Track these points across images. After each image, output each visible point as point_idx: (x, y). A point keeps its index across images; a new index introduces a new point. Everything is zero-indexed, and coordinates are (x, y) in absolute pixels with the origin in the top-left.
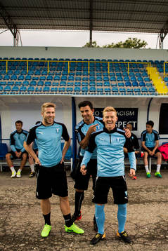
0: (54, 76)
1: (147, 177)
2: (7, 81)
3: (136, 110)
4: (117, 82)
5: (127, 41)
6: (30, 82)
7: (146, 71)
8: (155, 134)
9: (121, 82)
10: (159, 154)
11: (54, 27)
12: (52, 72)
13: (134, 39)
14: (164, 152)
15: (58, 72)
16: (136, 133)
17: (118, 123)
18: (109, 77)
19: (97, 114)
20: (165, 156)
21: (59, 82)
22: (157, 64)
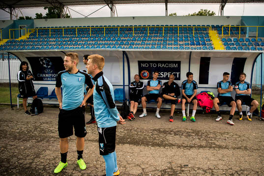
0: (137, 38)
1: (183, 120)
2: (104, 42)
3: (179, 63)
4: (184, 42)
5: (199, 12)
6: (119, 42)
7: (207, 34)
8: (193, 83)
9: (187, 42)
10: (196, 101)
11: (139, 1)
12: (136, 35)
13: (205, 10)
14: (200, 100)
15: (141, 35)
16: (180, 83)
17: (163, 74)
18: (178, 38)
19: (147, 65)
20: (200, 103)
21: (140, 42)
22: (217, 28)
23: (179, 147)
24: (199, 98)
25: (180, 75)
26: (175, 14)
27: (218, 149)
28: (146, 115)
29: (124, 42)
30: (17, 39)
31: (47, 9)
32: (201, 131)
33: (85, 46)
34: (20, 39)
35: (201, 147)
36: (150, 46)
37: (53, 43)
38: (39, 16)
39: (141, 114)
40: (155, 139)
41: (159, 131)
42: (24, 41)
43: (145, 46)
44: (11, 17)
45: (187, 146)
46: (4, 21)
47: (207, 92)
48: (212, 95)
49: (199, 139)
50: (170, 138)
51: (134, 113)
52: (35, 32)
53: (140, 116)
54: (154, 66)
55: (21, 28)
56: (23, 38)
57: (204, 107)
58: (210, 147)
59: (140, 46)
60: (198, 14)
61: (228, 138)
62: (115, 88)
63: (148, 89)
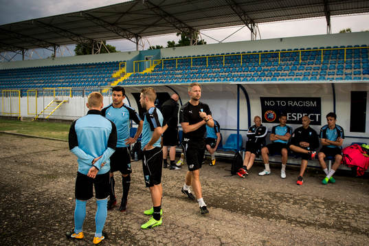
2: (239, 73)
3: (318, 100)
4: (353, 70)
6: (259, 73)
9: (358, 70)
11: (289, 17)
12: (283, 63)
14: (347, 156)
15: (290, 63)
16: (318, 128)
17: (296, 116)
18: (345, 65)
19: (272, 103)
20: (348, 160)
21: (288, 72)
23: (290, 221)
24: (346, 153)
25: (320, 117)
26: (349, 30)
27: (349, 233)
28: (269, 173)
29: (266, 73)
30: (141, 73)
31: (180, 36)
32: (337, 202)
33: (216, 79)
34: (144, 72)
35: (324, 226)
36: (301, 77)
37: (180, 76)
38: (171, 45)
39: (262, 171)
40: (262, 206)
41: (274, 195)
42: (148, 75)
43: (295, 77)
44: (137, 48)
45: (303, 222)
46: (129, 53)
47: (361, 144)
48: (368, 150)
49: (328, 214)
50: (284, 208)
51: (248, 168)
52: (161, 63)
53: (260, 174)
54: (283, 104)
55: (147, 59)
56: (148, 71)
57: (354, 167)
58: (339, 229)
59: (287, 77)
62: (229, 133)
63: (272, 138)
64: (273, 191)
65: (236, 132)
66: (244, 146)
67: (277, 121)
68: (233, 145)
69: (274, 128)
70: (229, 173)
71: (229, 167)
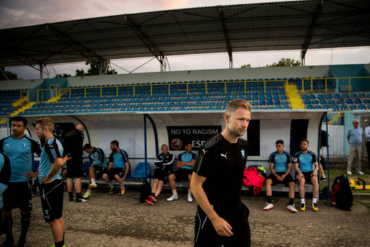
0: (191, 98)
2: (149, 103)
3: (219, 128)
4: (252, 101)
5: (280, 62)
6: (169, 103)
7: (283, 89)
9: (256, 101)
11: (195, 51)
12: (190, 94)
13: (287, 60)
15: (197, 94)
17: (200, 143)
18: (245, 96)
19: (178, 132)
20: (245, 182)
21: (195, 103)
22: (296, 82)
26: (249, 66)
28: (176, 198)
29: (175, 103)
30: (46, 102)
31: (89, 65)
33: (126, 109)
34: (49, 101)
36: (207, 108)
37: (89, 106)
38: (80, 73)
39: (170, 197)
40: (169, 231)
42: (54, 104)
43: (202, 107)
44: (41, 75)
46: (32, 81)
47: (257, 166)
48: (263, 171)
52: (68, 93)
53: (168, 200)
54: (188, 132)
55: (52, 88)
56: (53, 100)
57: (251, 187)
59: (195, 107)
60: (278, 65)
61: (269, 230)
62: (138, 162)
63: (179, 165)
64: (180, 215)
65: (143, 161)
66: (153, 174)
67: (183, 149)
68: (141, 173)
69: (180, 155)
70: (137, 202)
71: (138, 195)
